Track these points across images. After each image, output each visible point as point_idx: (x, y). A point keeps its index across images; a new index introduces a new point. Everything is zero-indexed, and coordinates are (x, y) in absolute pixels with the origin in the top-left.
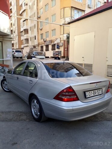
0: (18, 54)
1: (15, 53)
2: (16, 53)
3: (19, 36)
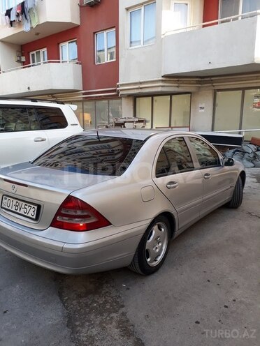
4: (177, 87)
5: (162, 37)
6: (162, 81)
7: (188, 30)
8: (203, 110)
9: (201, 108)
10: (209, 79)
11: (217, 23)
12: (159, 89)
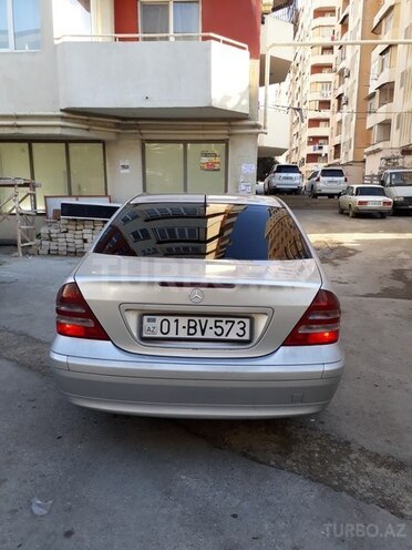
0: (330, 182)
1: (318, 180)
2: (322, 178)
3: (362, 114)
4: (88, 130)
5: (56, 42)
6: (62, 118)
7: (94, 39)
8: (127, 171)
9: (123, 166)
10: (133, 122)
11: (137, 39)
12: (57, 131)
